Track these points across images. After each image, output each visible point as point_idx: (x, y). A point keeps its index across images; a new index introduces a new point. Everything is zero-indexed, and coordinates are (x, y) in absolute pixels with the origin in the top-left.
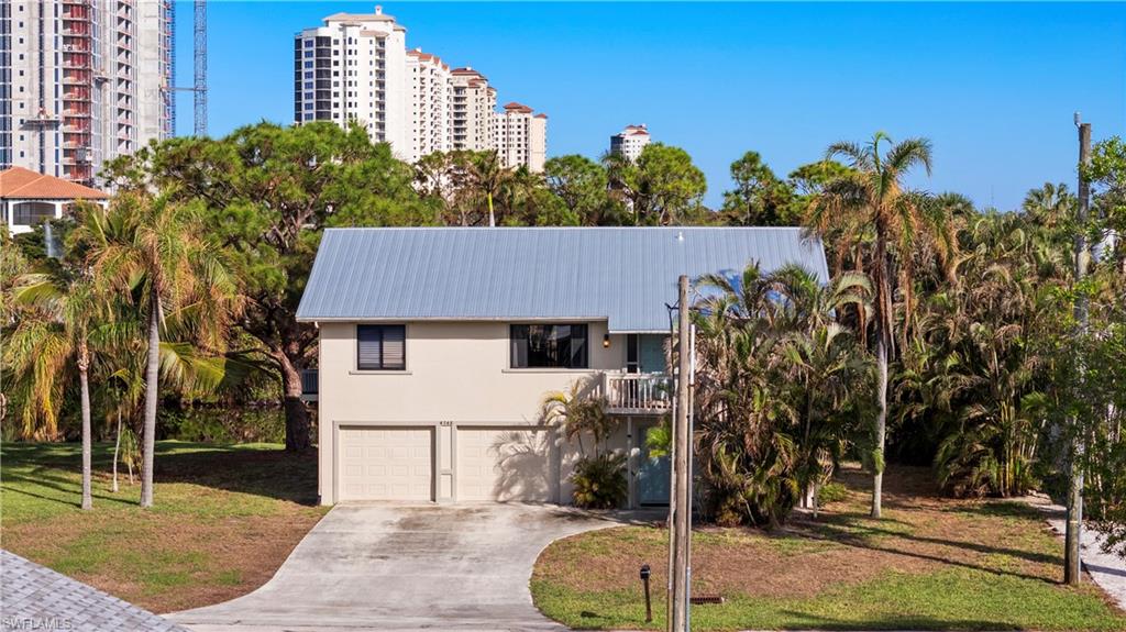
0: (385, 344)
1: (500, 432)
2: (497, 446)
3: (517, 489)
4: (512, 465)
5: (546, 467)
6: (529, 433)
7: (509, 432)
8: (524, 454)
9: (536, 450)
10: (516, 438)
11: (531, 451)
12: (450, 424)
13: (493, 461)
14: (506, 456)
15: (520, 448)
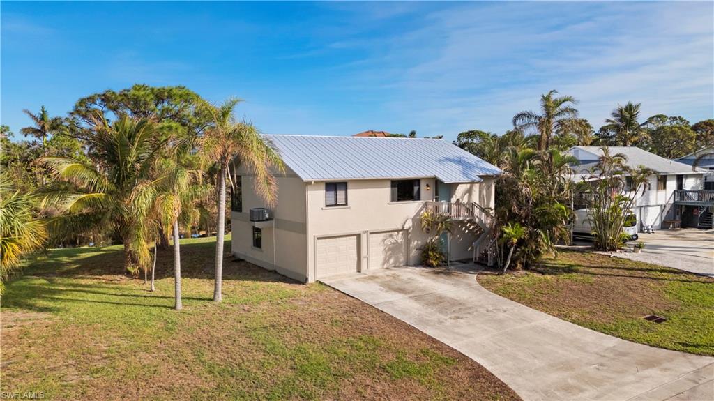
0: (338, 192)
1: (384, 234)
2: (384, 240)
3: (392, 261)
4: (389, 249)
5: (403, 250)
6: (396, 233)
7: (388, 233)
8: (394, 243)
9: (399, 241)
10: (391, 236)
11: (397, 242)
12: (366, 232)
13: (382, 248)
14: (387, 245)
15: (393, 241)
